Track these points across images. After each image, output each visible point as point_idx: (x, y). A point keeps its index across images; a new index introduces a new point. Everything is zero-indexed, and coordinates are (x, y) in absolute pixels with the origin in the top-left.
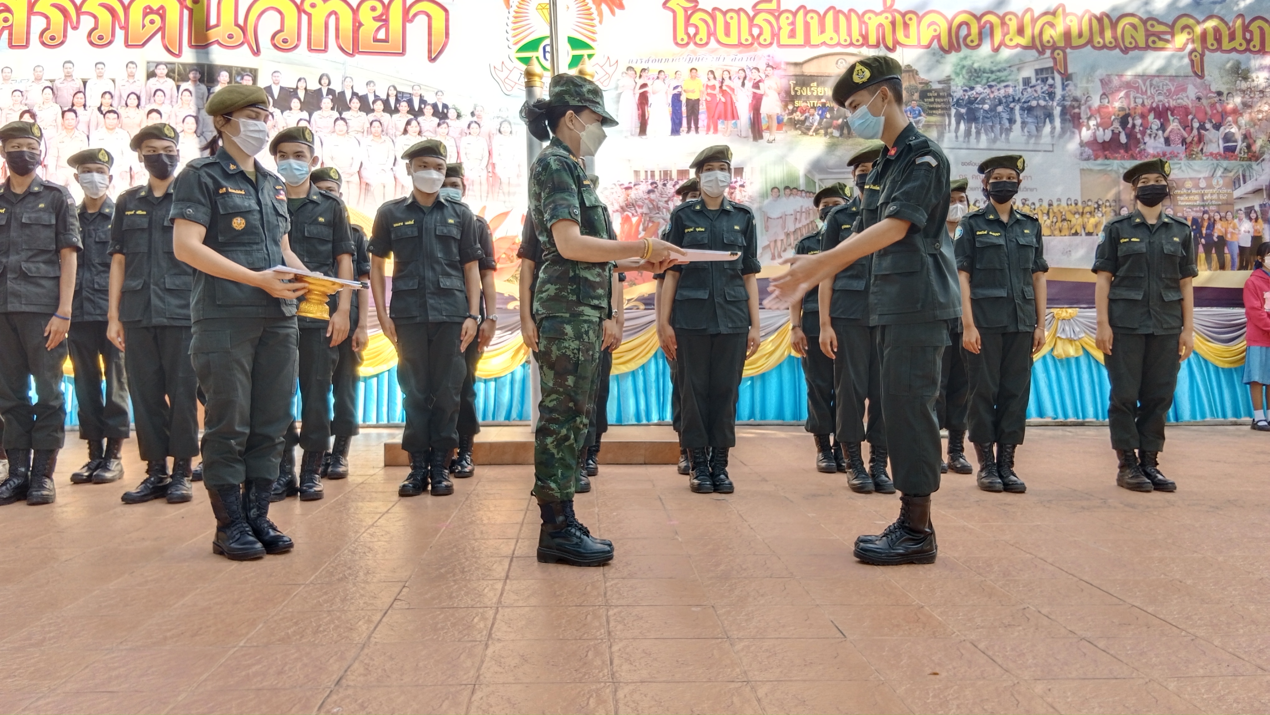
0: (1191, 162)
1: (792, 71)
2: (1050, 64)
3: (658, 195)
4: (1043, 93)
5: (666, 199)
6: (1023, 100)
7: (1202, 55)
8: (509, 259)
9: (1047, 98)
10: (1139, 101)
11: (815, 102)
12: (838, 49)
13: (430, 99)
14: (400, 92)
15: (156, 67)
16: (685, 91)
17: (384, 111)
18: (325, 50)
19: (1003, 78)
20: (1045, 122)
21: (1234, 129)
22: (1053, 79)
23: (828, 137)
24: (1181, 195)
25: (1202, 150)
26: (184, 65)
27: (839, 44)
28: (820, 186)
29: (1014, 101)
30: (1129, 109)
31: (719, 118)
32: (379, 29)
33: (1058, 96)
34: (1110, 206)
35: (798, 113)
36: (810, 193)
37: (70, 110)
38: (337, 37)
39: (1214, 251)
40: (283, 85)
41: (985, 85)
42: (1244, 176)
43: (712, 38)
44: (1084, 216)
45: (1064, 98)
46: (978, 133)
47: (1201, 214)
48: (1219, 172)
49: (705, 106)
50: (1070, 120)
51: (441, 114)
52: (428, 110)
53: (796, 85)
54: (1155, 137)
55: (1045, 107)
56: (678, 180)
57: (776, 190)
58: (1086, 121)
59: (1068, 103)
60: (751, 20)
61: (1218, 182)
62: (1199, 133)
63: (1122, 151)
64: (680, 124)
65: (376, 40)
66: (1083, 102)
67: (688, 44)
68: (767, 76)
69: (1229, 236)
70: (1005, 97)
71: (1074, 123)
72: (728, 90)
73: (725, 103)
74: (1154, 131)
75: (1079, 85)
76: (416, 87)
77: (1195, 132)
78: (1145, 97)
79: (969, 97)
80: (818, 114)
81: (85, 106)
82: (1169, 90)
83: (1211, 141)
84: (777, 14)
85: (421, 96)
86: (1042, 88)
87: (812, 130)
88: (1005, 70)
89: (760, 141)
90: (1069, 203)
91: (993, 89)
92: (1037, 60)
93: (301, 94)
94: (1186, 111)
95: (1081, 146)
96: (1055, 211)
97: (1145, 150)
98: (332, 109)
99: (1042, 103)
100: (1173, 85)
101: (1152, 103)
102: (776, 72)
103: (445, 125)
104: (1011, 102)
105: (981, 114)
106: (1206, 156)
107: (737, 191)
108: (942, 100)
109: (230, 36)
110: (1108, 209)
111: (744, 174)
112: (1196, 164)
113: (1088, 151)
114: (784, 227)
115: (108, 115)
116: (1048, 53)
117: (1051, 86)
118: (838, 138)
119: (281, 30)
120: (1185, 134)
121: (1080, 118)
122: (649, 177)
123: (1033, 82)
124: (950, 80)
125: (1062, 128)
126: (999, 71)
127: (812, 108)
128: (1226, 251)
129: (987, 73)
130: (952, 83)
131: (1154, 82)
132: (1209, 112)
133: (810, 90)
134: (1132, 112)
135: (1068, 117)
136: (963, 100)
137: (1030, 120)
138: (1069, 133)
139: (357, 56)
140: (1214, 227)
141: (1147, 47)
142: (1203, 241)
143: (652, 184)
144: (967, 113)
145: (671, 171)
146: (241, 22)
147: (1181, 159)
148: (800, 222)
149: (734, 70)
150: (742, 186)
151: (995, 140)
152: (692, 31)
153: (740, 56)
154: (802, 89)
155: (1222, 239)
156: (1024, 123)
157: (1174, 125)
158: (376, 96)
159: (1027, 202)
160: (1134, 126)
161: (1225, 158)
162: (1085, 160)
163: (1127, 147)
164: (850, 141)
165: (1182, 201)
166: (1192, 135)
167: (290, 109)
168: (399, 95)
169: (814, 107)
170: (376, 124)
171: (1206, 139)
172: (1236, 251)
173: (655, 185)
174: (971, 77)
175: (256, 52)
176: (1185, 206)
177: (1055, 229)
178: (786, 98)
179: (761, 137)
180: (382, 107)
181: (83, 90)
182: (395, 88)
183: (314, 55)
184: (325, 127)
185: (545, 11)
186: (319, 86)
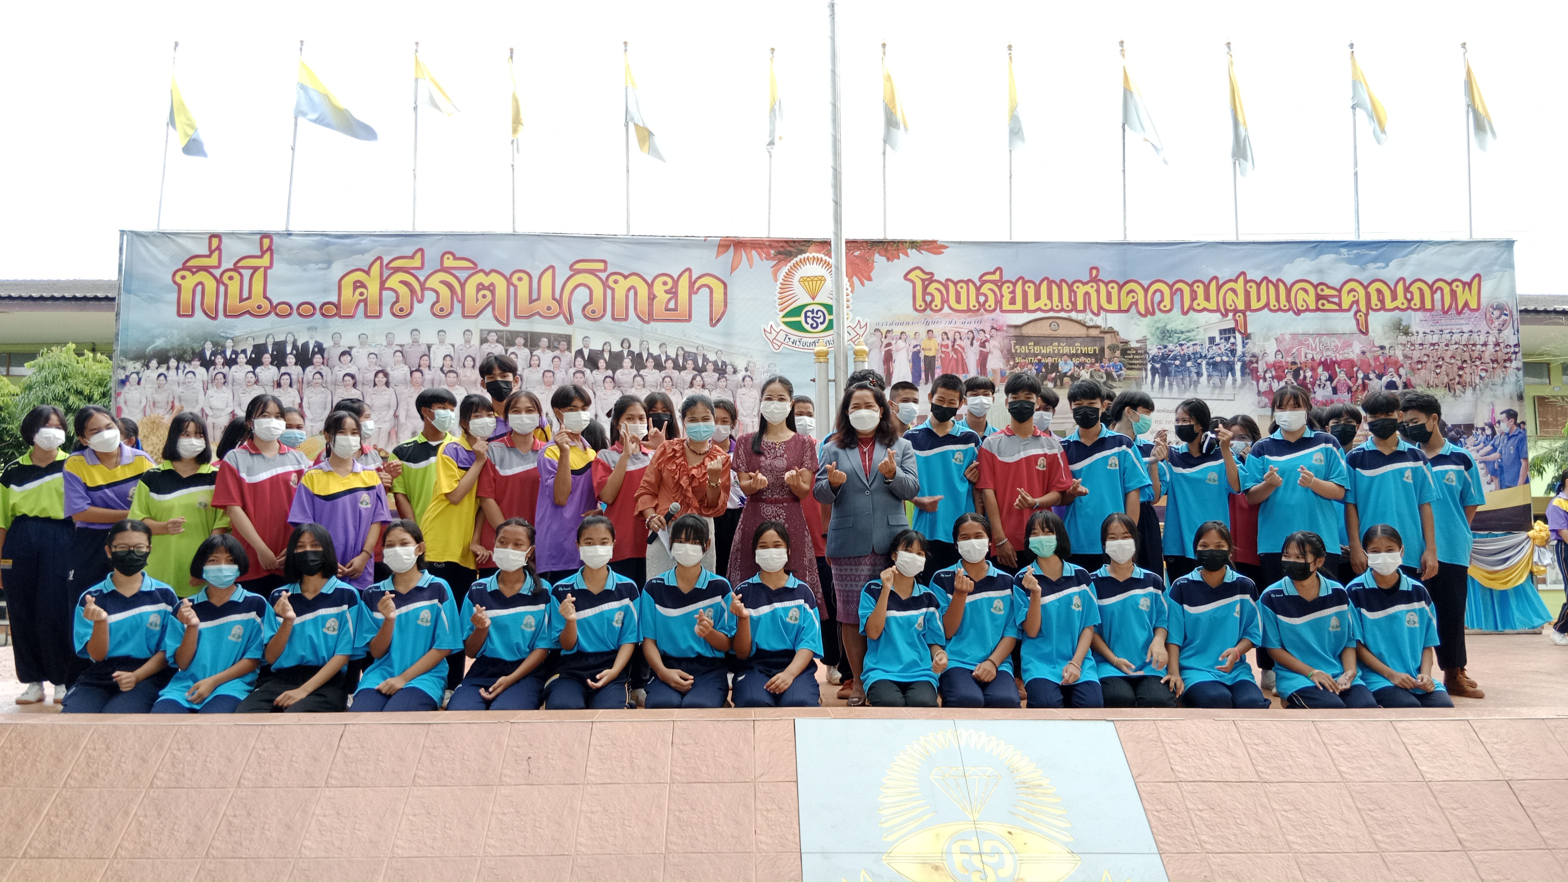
1: (1013, 332)
2: (1232, 325)
4: (1226, 350)
6: (1209, 357)
7: (1366, 315)
9: (1230, 355)
10: (1310, 356)
11: (1033, 359)
12: (1051, 314)
13: (712, 357)
14: (687, 352)
15: (487, 334)
16: (923, 349)
17: (674, 368)
18: (626, 319)
19: (1192, 338)
20: (1227, 376)
21: (1396, 379)
22: (1235, 338)
26: (511, 332)
27: (1052, 310)
29: (1201, 357)
30: (1301, 363)
32: (670, 300)
33: (1239, 352)
37: (416, 370)
38: (636, 309)
40: (592, 348)
41: (1176, 343)
43: (946, 305)
45: (1244, 355)
46: (1171, 384)
49: (940, 363)
50: (1249, 374)
51: (721, 370)
52: (710, 367)
53: (1016, 344)
54: (1324, 388)
55: (1227, 362)
58: (1263, 374)
59: (1247, 359)
60: (978, 289)
62: (1362, 383)
64: (920, 378)
65: (667, 310)
66: (1260, 357)
67: (925, 310)
68: (992, 336)
70: (1193, 354)
71: (1252, 376)
72: (959, 349)
73: (957, 360)
74: (1323, 382)
75: (1257, 343)
76: (700, 348)
77: (1358, 382)
78: (1315, 352)
79: (1163, 354)
82: (1336, 346)
84: (1000, 284)
85: (704, 356)
86: (1225, 346)
88: (1193, 330)
91: (1183, 347)
92: (1221, 321)
93: (607, 355)
94: (1351, 363)
95: (1260, 395)
98: (632, 367)
99: (1225, 359)
100: (1340, 342)
101: (1321, 357)
102: (999, 333)
103: (723, 379)
104: (1199, 358)
105: (1172, 368)
108: (1140, 357)
109: (549, 308)
115: (449, 374)
116: (1231, 315)
119: (591, 302)
120: (1351, 383)
121: (1258, 372)
123: (1218, 340)
124: (1146, 339)
125: (1243, 379)
127: (1029, 363)
129: (1178, 333)
130: (1148, 342)
131: (1322, 339)
132: (1373, 363)
133: (1028, 349)
134: (1303, 366)
135: (1248, 371)
136: (1157, 356)
137: (1215, 373)
138: (1248, 384)
139: (652, 323)
141: (1317, 309)
144: (1161, 368)
146: (557, 296)
149: (964, 331)
151: (1185, 389)
152: (928, 298)
153: (969, 320)
154: (1021, 347)
156: (1210, 376)
157: (1341, 375)
158: (667, 356)
160: (1305, 377)
166: (1356, 385)
167: (598, 368)
168: (686, 354)
169: (1031, 363)
170: (667, 379)
171: (1370, 387)
174: (1164, 336)
175: (570, 321)
178: (1008, 355)
180: (672, 365)
181: (428, 353)
182: (683, 349)
183: (617, 323)
184: (626, 383)
185: (806, 283)
186: (621, 349)
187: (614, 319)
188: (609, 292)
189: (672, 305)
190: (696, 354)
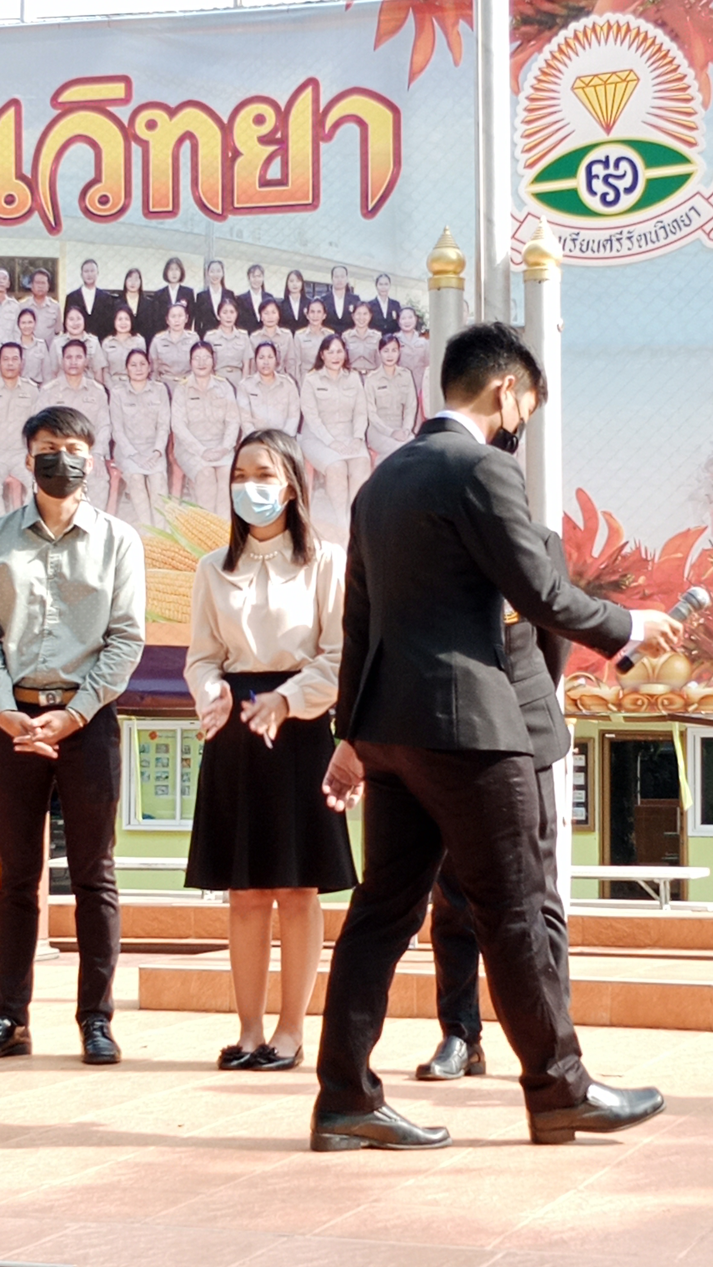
13: (366, 292)
17: (281, 323)
18: (173, 213)
32: (269, 159)
38: (195, 184)
40: (101, 287)
51: (386, 322)
52: (362, 316)
65: (265, 183)
76: (339, 272)
85: (348, 290)
93: (133, 301)
103: (392, 345)
109: (9, 201)
119: (96, 180)
139: (231, 218)
146: (27, 168)
158: (265, 295)
167: (114, 332)
170: (266, 351)
175: (55, 227)
180: (276, 316)
183: (154, 222)
184: (175, 363)
185: (590, 91)
186: (164, 284)
187: (148, 213)
188: (136, 150)
189: (274, 172)
190: (328, 285)
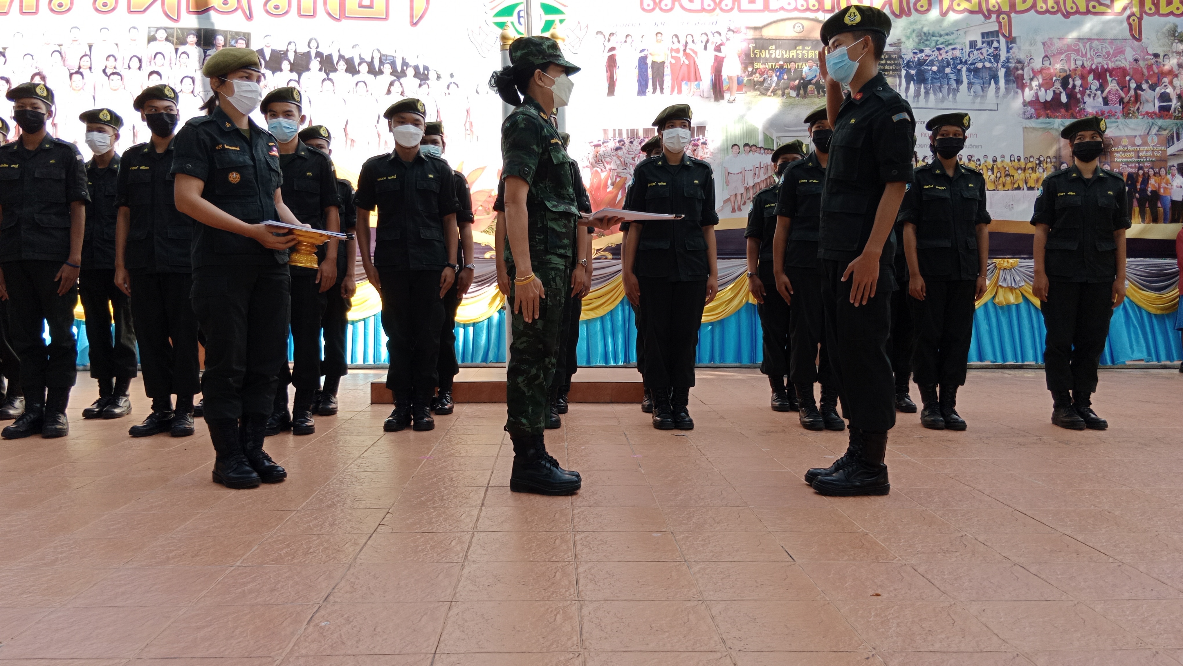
0: (1128, 121)
1: (751, 34)
2: (996, 28)
3: (625, 152)
4: (989, 55)
5: (633, 156)
6: (969, 63)
7: (1140, 19)
8: (486, 211)
9: (993, 60)
10: (1079, 63)
11: (774, 64)
12: (796, 14)
13: (412, 61)
14: (384, 55)
15: (156, 32)
16: (651, 54)
17: (369, 72)
18: (313, 16)
19: (951, 42)
20: (990, 83)
21: (1169, 90)
22: (998, 42)
23: (785, 97)
24: (1117, 152)
25: (1138, 109)
27: (796, 9)
28: (777, 143)
29: (961, 62)
30: (1070, 71)
31: (682, 80)
33: (1003, 58)
34: (1051, 162)
35: (757, 75)
36: (768, 149)
37: (77, 72)
38: (325, 5)
39: (1147, 205)
40: (274, 48)
41: (933, 48)
42: (1178, 134)
43: (676, 4)
44: (1026, 171)
46: (927, 93)
47: (1136, 170)
48: (1154, 131)
49: (669, 69)
50: (1014, 82)
51: (422, 76)
52: (410, 72)
53: (755, 48)
54: (1094, 98)
55: (990, 68)
56: (644, 138)
57: (736, 147)
58: (1029, 82)
59: (1012, 65)
61: (1153, 139)
62: (1136, 93)
63: (1063, 111)
64: (646, 86)
65: (361, 6)
66: (1026, 63)
67: (653, 9)
68: (728, 39)
69: (1162, 191)
70: (951, 59)
71: (1017, 84)
72: (692, 53)
73: (688, 66)
75: (1022, 48)
77: (1132, 92)
78: (1085, 59)
79: (919, 60)
80: (776, 76)
81: (90, 68)
82: (1108, 53)
83: (1147, 101)
85: (403, 58)
86: (987, 51)
87: (770, 91)
88: (953, 33)
89: (722, 101)
90: (1012, 159)
91: (941, 52)
92: (983, 23)
93: (291, 56)
94: (1123, 72)
95: (1024, 106)
96: (999, 166)
97: (1084, 109)
98: (320, 70)
100: (1112, 48)
101: (1092, 65)
103: (426, 86)
104: (958, 64)
105: (929, 75)
106: (1142, 115)
107: (700, 148)
108: (893, 62)
109: (225, 3)
110: (1049, 165)
111: (706, 132)
112: (1132, 122)
113: (1031, 110)
114: (744, 181)
115: (112, 77)
116: (994, 16)
117: (996, 49)
118: (795, 98)
120: (1123, 94)
121: (1024, 79)
122: (617, 135)
123: (979, 45)
124: (901, 43)
125: (1006, 88)
126: (947, 34)
127: (770, 69)
128: (1159, 205)
129: (936, 37)
131: (1094, 45)
132: (1146, 73)
133: (769, 53)
134: (1073, 74)
136: (913, 62)
137: (975, 81)
138: (1012, 93)
139: (344, 21)
140: (1148, 182)
141: (1088, 12)
142: (1137, 195)
143: (619, 142)
144: (917, 74)
145: (637, 130)
147: (1118, 118)
148: (758, 178)
149: (697, 34)
150: (704, 143)
151: (943, 100)
153: (703, 20)
154: (761, 52)
155: (1156, 194)
156: (970, 84)
157: (1112, 85)
158: (361, 58)
159: (973, 159)
160: (1074, 86)
161: (1161, 117)
162: (1028, 118)
163: (1067, 107)
164: (806, 101)
165: (1118, 157)
166: (1129, 95)
167: (281, 70)
168: (383, 58)
169: (772, 69)
170: (361, 85)
171: (1143, 99)
172: (1169, 204)
173: (622, 143)
174: (920, 40)
175: (250, 17)
176: (1122, 162)
177: (999, 184)
178: (745, 60)
179: (722, 98)
180: (367, 69)
181: (88, 53)
182: (379, 51)
183: (303, 20)
186: (308, 49)
187: (300, 15)
189: (367, 1)
190: (393, 57)
